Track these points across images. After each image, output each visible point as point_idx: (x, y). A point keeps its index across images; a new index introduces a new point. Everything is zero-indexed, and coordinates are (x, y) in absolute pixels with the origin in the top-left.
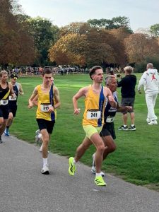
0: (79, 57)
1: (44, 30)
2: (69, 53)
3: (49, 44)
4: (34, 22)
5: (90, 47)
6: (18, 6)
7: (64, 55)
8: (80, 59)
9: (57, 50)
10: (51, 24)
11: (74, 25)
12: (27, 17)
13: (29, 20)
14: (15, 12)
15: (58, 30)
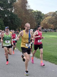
0: (52, 25)
1: (39, 15)
2: (48, 24)
3: (41, 20)
4: (35, 12)
5: (56, 22)
6: (29, 6)
7: (46, 25)
8: (52, 26)
9: (44, 23)
10: (41, 13)
11: (50, 13)
12: (32, 10)
13: (33, 11)
14: (28, 8)
15: (44, 15)
